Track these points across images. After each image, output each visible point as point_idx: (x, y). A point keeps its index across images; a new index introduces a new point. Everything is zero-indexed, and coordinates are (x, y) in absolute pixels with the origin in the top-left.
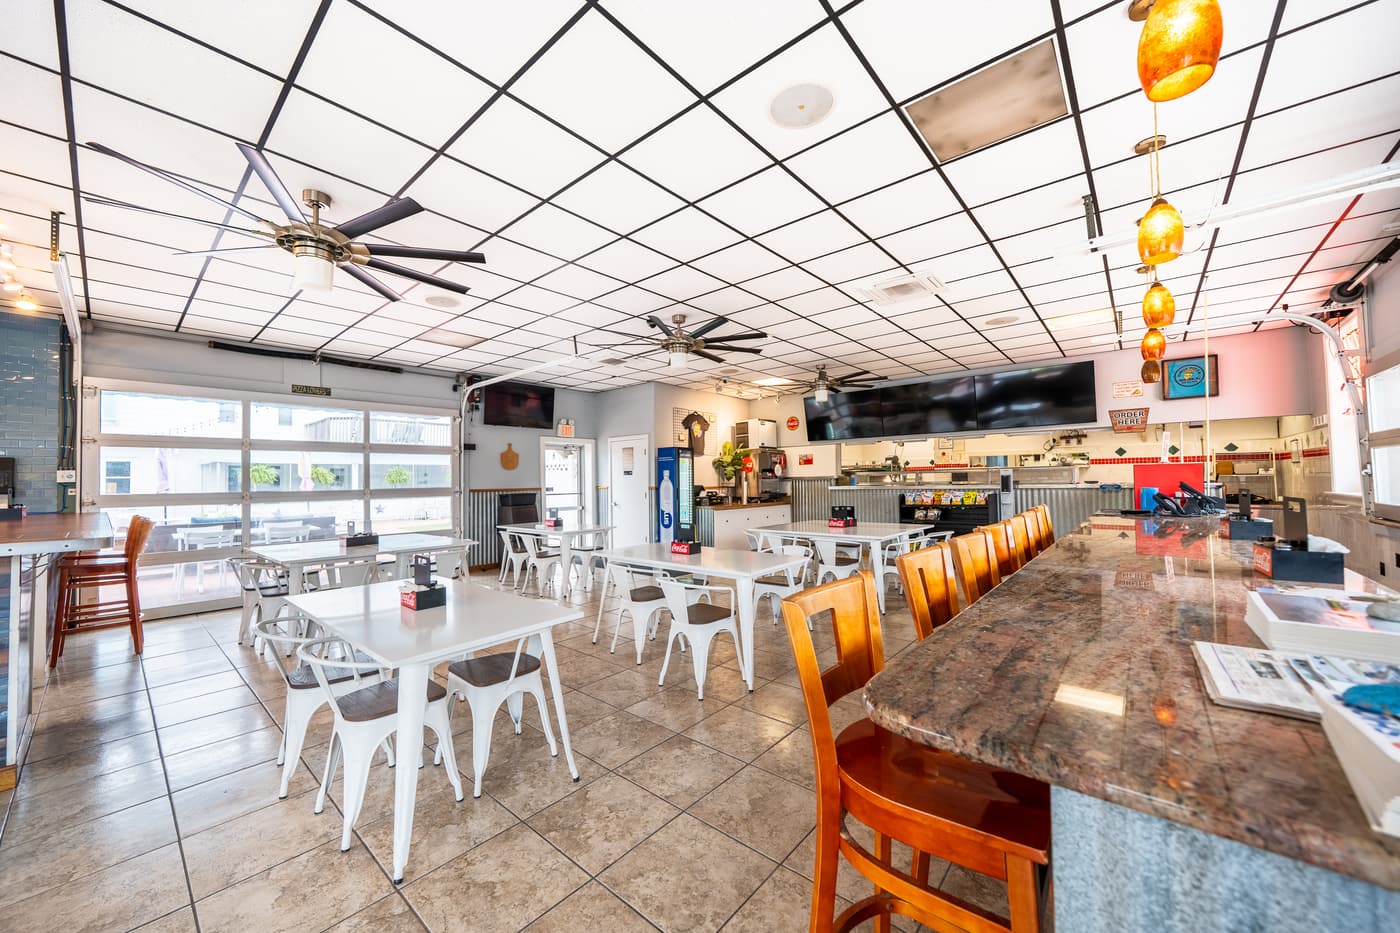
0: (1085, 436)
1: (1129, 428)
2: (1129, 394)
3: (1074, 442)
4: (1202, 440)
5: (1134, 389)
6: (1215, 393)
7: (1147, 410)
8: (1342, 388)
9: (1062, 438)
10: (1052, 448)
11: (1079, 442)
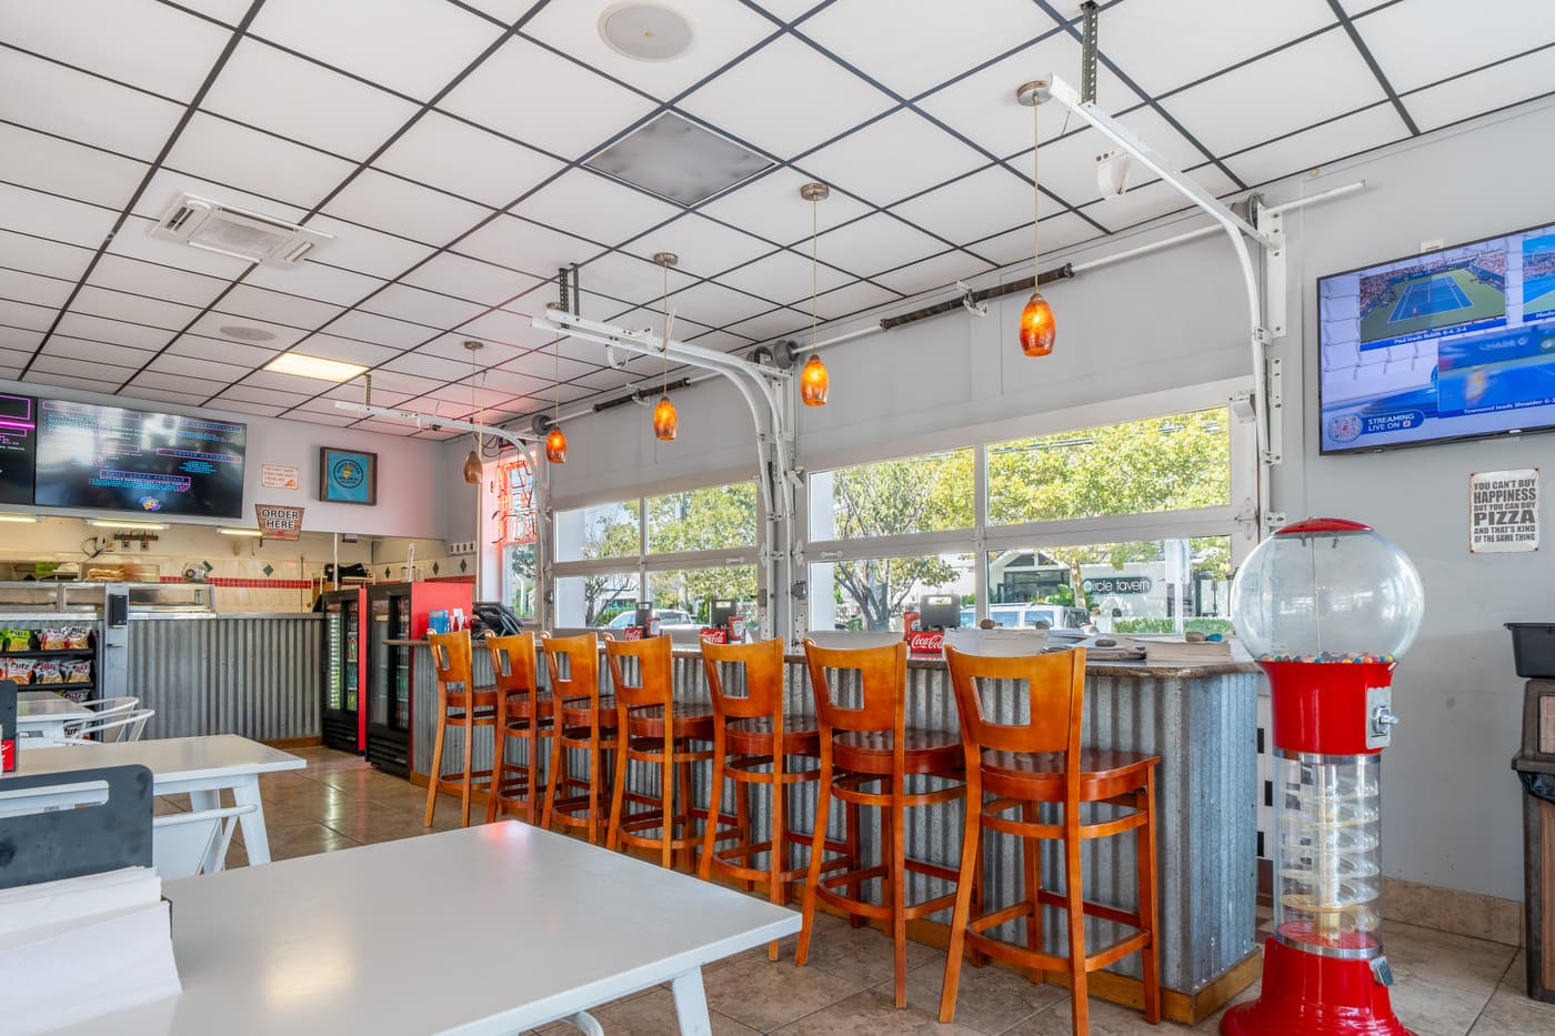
0: (156, 538)
1: (281, 533)
2: (282, 484)
3: (137, 545)
4: (302, 559)
5: (287, 480)
6: (373, 502)
7: (301, 510)
8: (495, 515)
9: (117, 537)
10: (98, 553)
11: (144, 546)
